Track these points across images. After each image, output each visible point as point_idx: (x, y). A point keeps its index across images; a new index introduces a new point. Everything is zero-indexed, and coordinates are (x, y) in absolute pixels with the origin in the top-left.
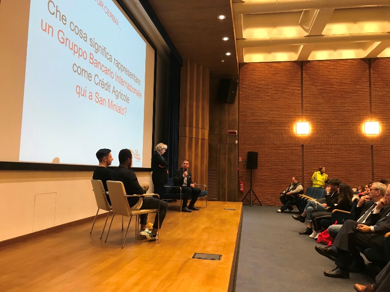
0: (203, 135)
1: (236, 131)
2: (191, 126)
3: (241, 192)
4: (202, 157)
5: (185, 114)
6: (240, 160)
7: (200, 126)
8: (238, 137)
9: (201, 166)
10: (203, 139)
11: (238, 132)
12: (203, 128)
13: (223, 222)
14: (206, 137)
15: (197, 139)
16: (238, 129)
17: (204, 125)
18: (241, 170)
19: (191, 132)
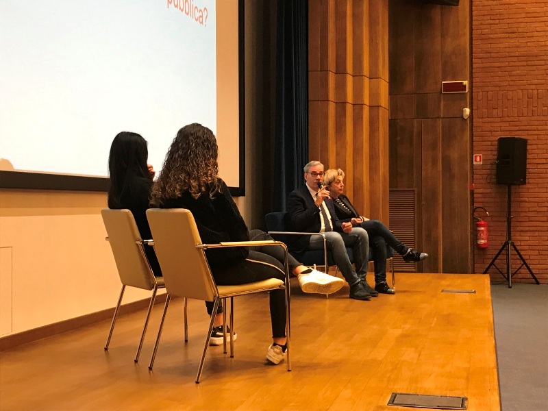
0: (374, 95)
1: (466, 83)
2: (340, 71)
3: (482, 249)
4: (373, 157)
5: (324, 38)
6: (478, 162)
7: (366, 70)
8: (472, 98)
9: (372, 180)
10: (374, 108)
11: (471, 83)
12: (374, 76)
13: (448, 321)
14: (384, 100)
15: (358, 106)
16: (471, 78)
17: (377, 66)
18: (481, 191)
19: (341, 86)
